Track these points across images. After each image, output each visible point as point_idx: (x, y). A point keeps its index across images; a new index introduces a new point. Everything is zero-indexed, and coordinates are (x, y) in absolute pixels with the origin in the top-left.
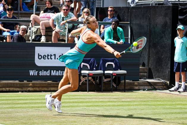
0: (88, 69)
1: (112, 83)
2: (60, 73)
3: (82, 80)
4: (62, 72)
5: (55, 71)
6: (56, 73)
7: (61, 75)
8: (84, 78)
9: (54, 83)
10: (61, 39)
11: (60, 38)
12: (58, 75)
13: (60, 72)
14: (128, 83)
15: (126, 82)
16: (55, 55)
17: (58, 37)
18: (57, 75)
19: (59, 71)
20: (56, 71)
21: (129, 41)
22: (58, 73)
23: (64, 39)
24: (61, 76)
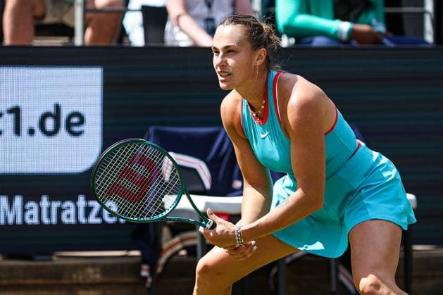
0: (198, 188)
1: (337, 272)
2: (49, 209)
3: (165, 245)
4: (55, 205)
5: (18, 201)
6: (24, 210)
7: (54, 220)
8: (177, 239)
9: (11, 269)
10: (49, 19)
11: (43, 16)
12: (35, 221)
13: (45, 202)
14: (426, 260)
15: (415, 255)
16: (16, 111)
17: (38, 12)
18: (29, 221)
19: (38, 201)
20: (25, 202)
21: (428, 26)
22: (35, 212)
23: (66, 20)
24: (51, 225)
